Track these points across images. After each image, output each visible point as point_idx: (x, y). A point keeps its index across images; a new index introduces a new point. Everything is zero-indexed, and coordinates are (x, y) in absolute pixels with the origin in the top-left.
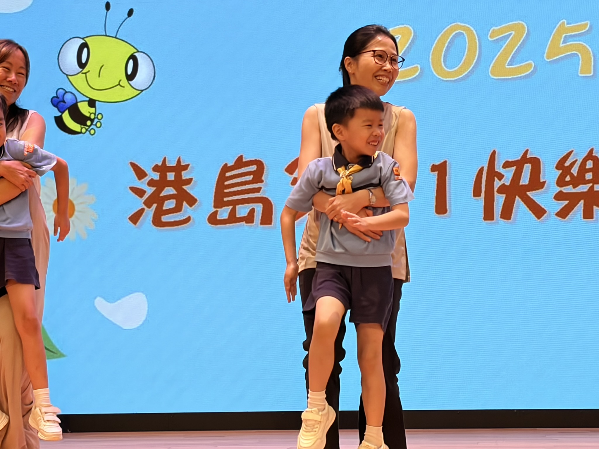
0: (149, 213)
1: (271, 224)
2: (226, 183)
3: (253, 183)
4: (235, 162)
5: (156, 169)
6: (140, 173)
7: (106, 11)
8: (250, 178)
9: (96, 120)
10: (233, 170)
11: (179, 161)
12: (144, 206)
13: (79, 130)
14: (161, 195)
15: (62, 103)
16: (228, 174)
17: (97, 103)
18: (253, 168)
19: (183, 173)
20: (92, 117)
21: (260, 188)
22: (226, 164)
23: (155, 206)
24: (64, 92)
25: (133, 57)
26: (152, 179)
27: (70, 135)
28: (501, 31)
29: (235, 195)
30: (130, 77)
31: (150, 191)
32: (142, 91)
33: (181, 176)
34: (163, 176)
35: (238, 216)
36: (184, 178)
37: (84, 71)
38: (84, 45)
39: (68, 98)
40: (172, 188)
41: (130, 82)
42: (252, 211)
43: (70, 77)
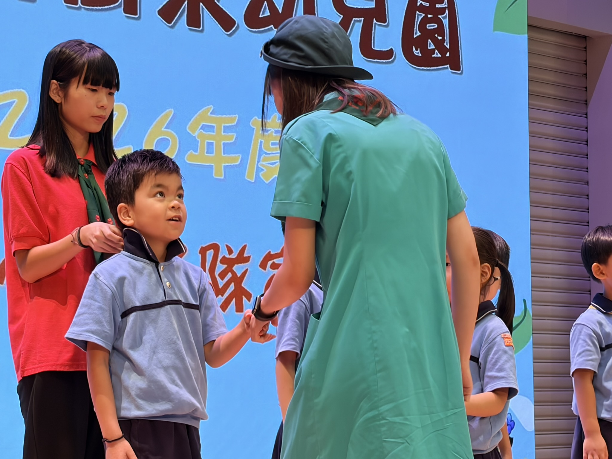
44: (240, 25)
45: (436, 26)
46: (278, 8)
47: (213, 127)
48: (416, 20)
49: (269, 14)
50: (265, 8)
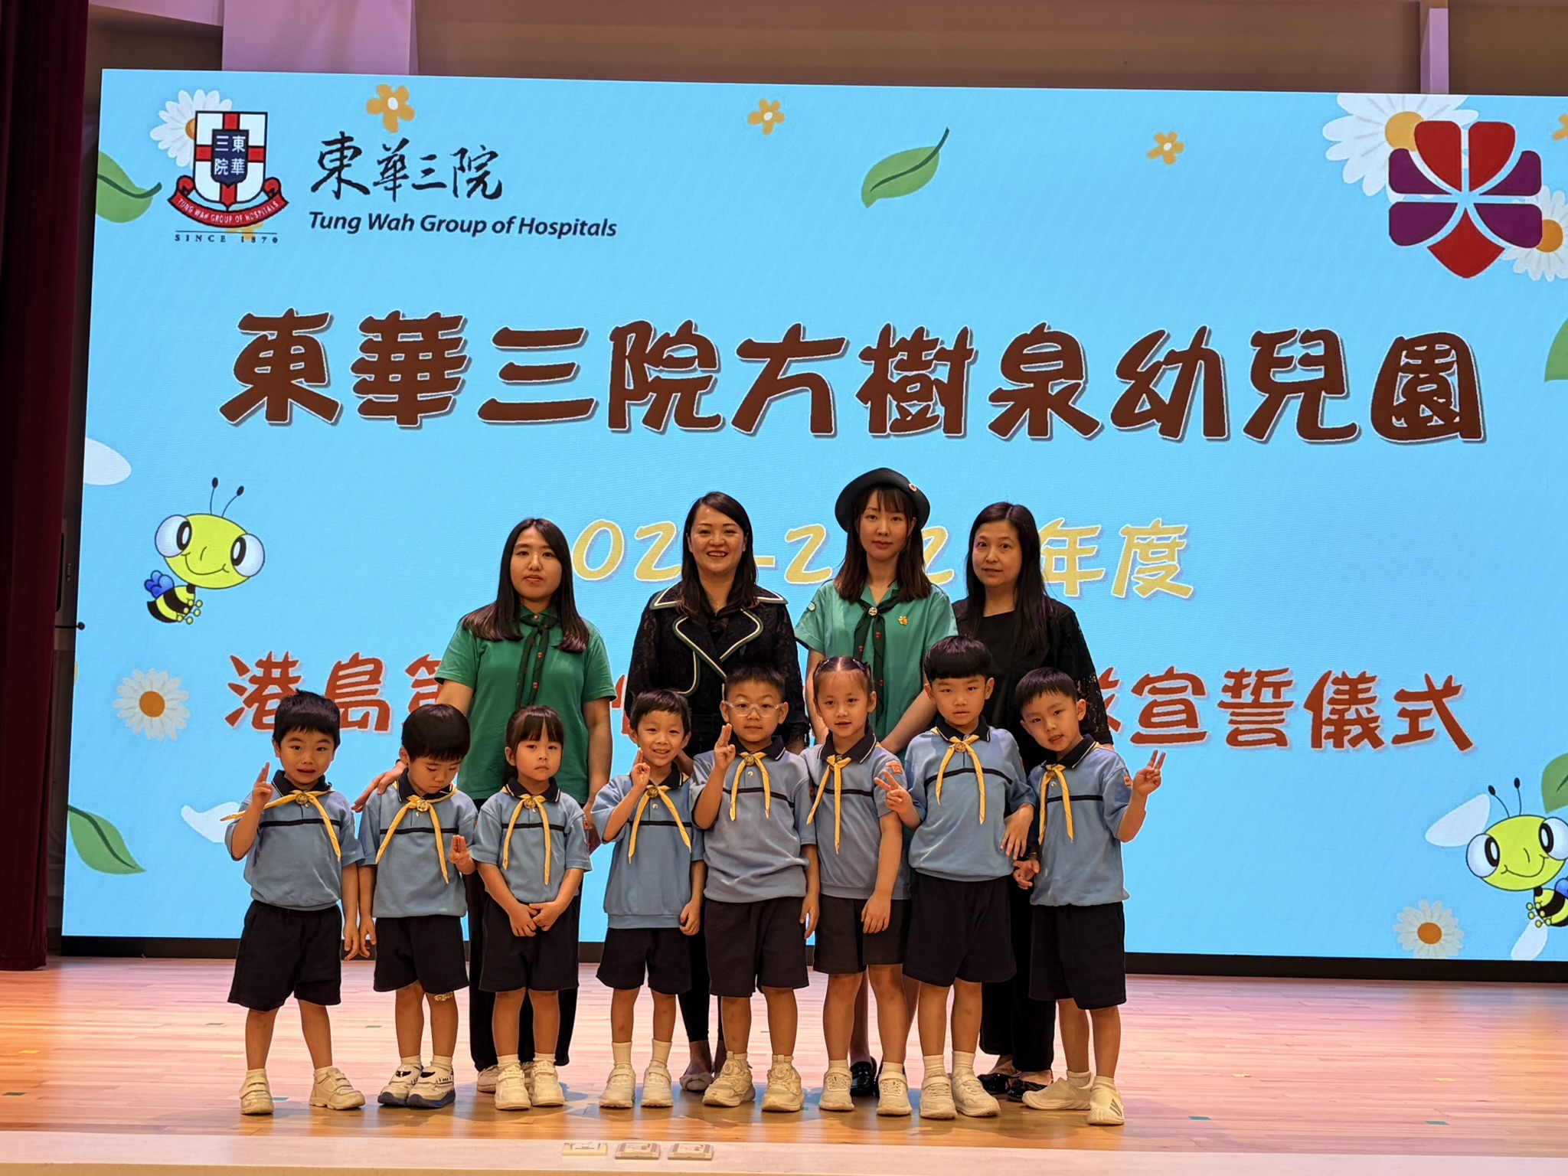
0: (250, 713)
1: (386, 730)
2: (339, 683)
3: (369, 684)
4: (351, 660)
5: (260, 664)
6: (242, 669)
7: (212, 488)
8: (366, 678)
9: (195, 607)
10: (348, 668)
11: (286, 656)
12: (244, 706)
13: (174, 618)
14: (264, 694)
15: (157, 588)
16: (341, 673)
17: (197, 589)
18: (370, 667)
19: (290, 670)
20: (191, 603)
21: (377, 690)
22: (340, 662)
23: (256, 705)
24: (159, 575)
25: (240, 540)
26: (254, 676)
27: (164, 624)
28: (649, 531)
29: (349, 696)
30: (236, 562)
31: (251, 688)
32: (249, 577)
33: (288, 673)
34: (268, 673)
35: (349, 720)
36: (291, 675)
37: (185, 552)
38: (186, 524)
39: (165, 583)
40: (276, 686)
41: (236, 567)
42: (366, 716)
43: (168, 559)
44: (1105, 426)
45: (1435, 386)
46: (1163, 398)
47: (1065, 541)
48: (1398, 383)
49: (1149, 407)
50: (1144, 401)
